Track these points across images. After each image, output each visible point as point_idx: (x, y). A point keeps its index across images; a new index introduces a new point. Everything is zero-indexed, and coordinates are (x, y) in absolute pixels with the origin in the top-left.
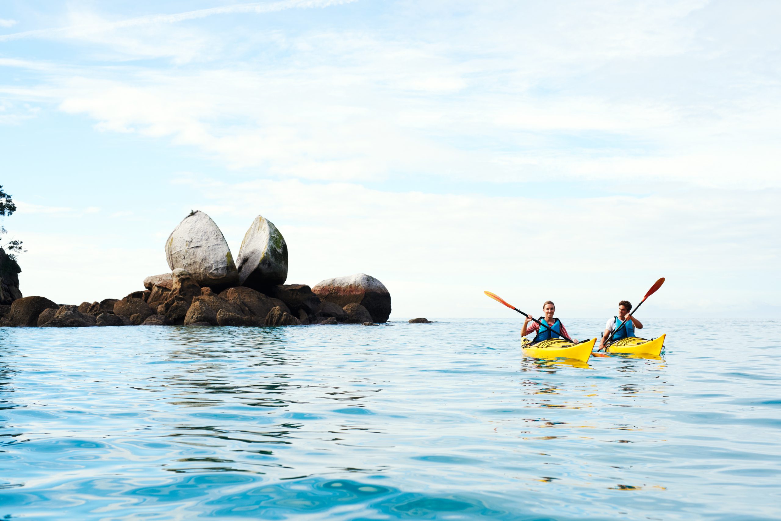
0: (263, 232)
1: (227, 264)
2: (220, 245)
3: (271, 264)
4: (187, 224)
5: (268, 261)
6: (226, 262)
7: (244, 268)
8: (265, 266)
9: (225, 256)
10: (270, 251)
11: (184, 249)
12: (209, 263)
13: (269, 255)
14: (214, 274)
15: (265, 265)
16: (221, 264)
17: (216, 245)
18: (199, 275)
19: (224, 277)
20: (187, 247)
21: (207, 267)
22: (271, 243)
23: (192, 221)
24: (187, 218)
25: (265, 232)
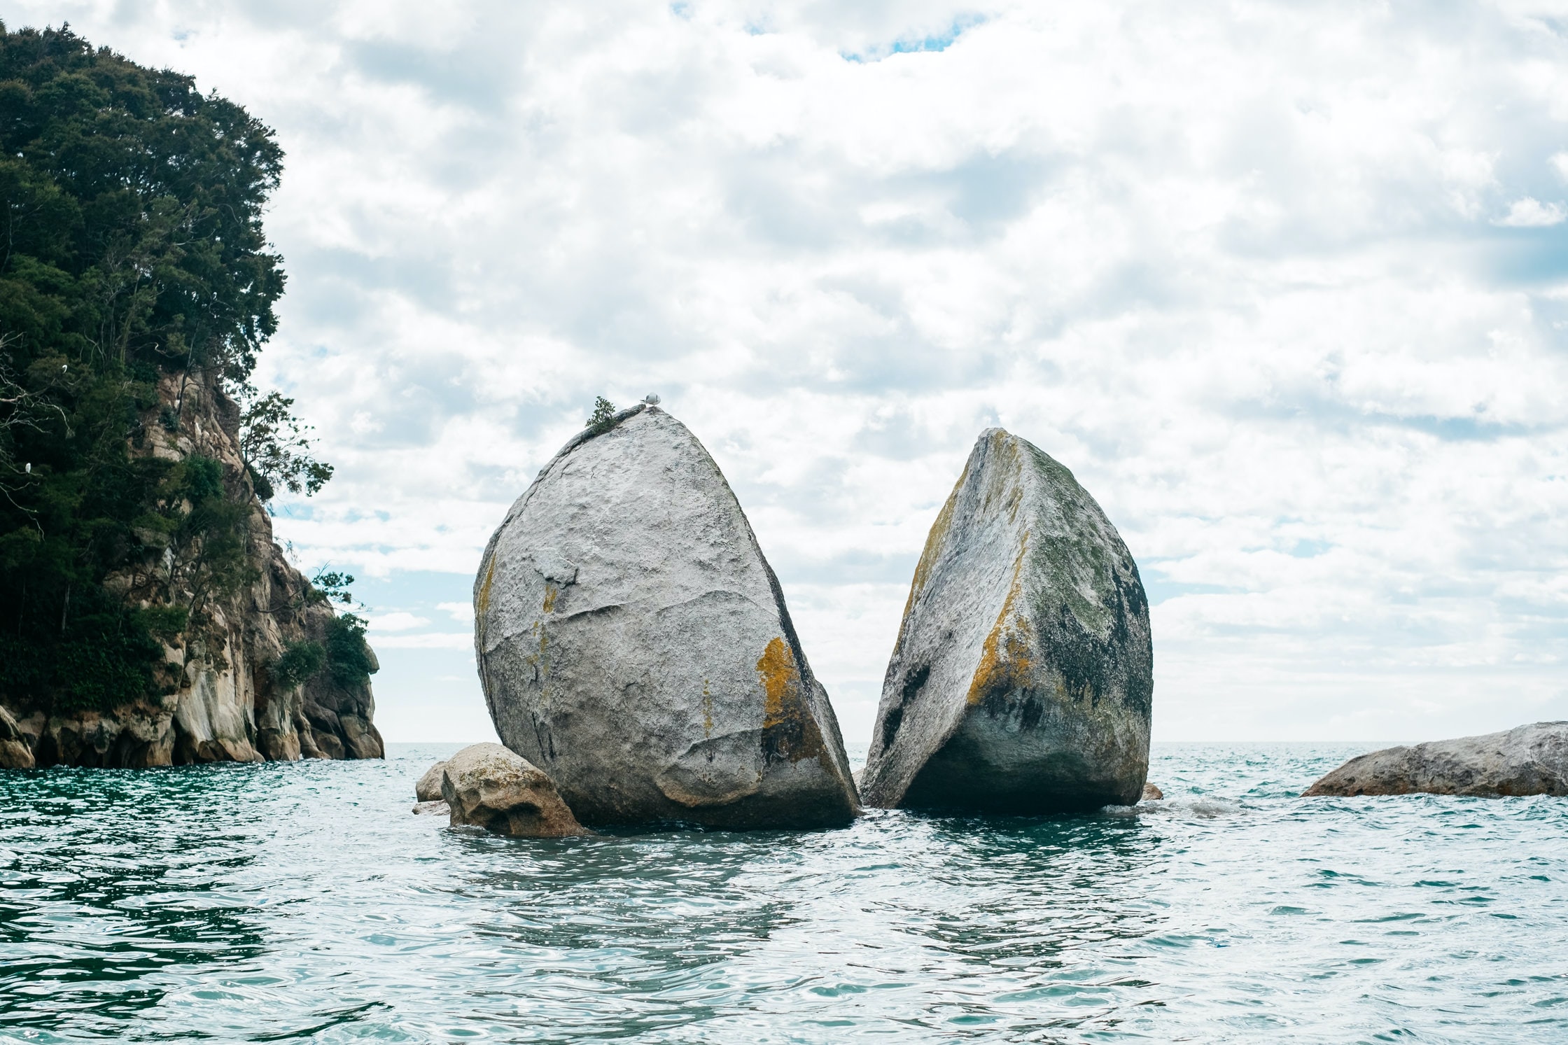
0: (1005, 516)
1: (768, 719)
2: (727, 596)
3: (1040, 709)
4: (565, 481)
5: (1018, 694)
6: (759, 704)
7: (908, 720)
8: (1006, 720)
9: (754, 665)
10: (1033, 627)
11: (536, 626)
12: (660, 709)
13: (1024, 654)
14: (691, 778)
15: (1001, 716)
16: (729, 715)
17: (707, 601)
18: (612, 780)
19: (749, 797)
20: (548, 617)
21: (651, 734)
22: (1043, 578)
23: (593, 463)
24: (574, 447)
25: (1013, 517)
